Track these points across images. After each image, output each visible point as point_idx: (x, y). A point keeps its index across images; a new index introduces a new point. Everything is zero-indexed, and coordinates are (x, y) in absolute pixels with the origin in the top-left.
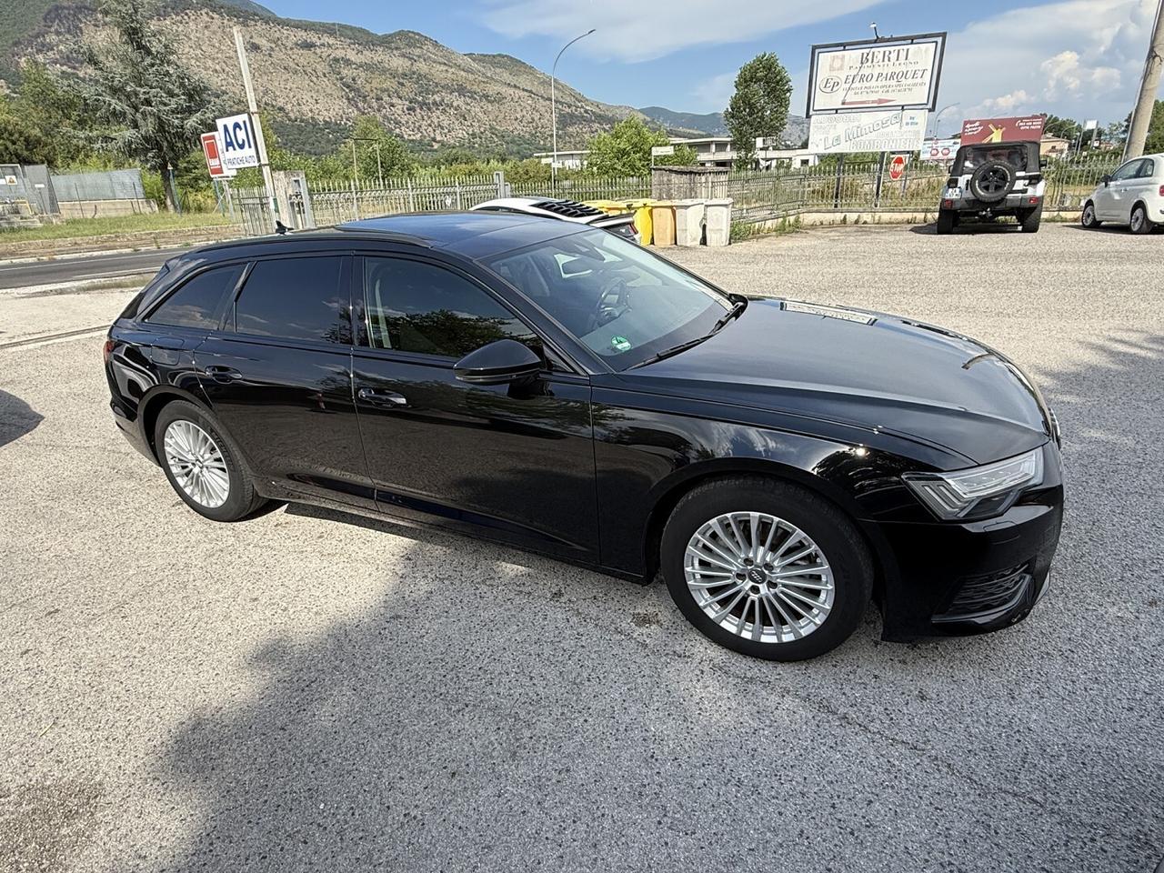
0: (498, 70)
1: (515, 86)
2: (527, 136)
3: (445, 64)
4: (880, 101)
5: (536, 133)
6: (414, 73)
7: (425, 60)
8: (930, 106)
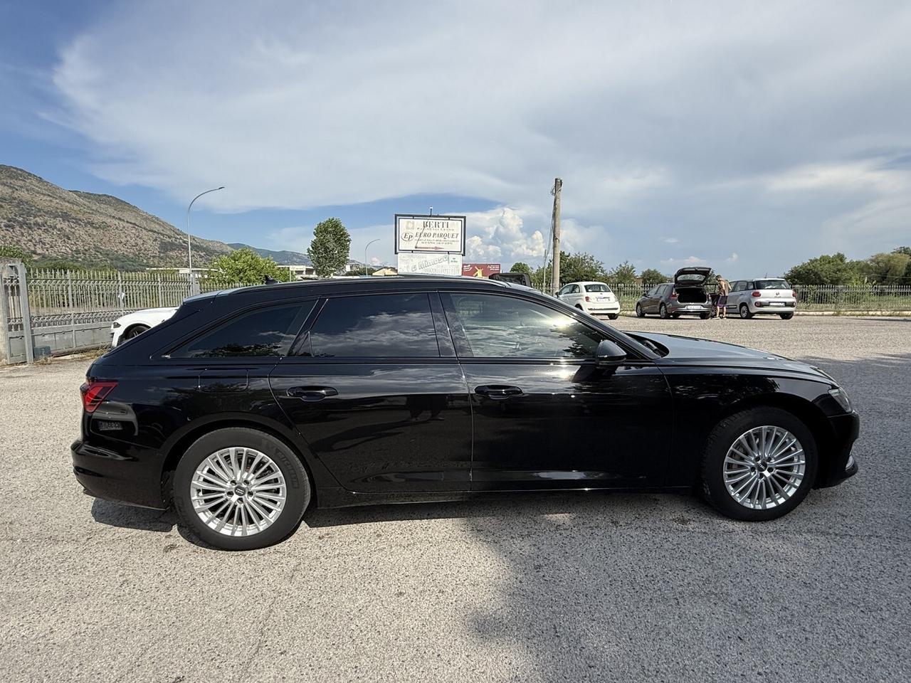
0: (102, 206)
1: (120, 219)
2: (131, 255)
4: (436, 248)
5: (139, 254)
7: (27, 190)
8: (462, 253)
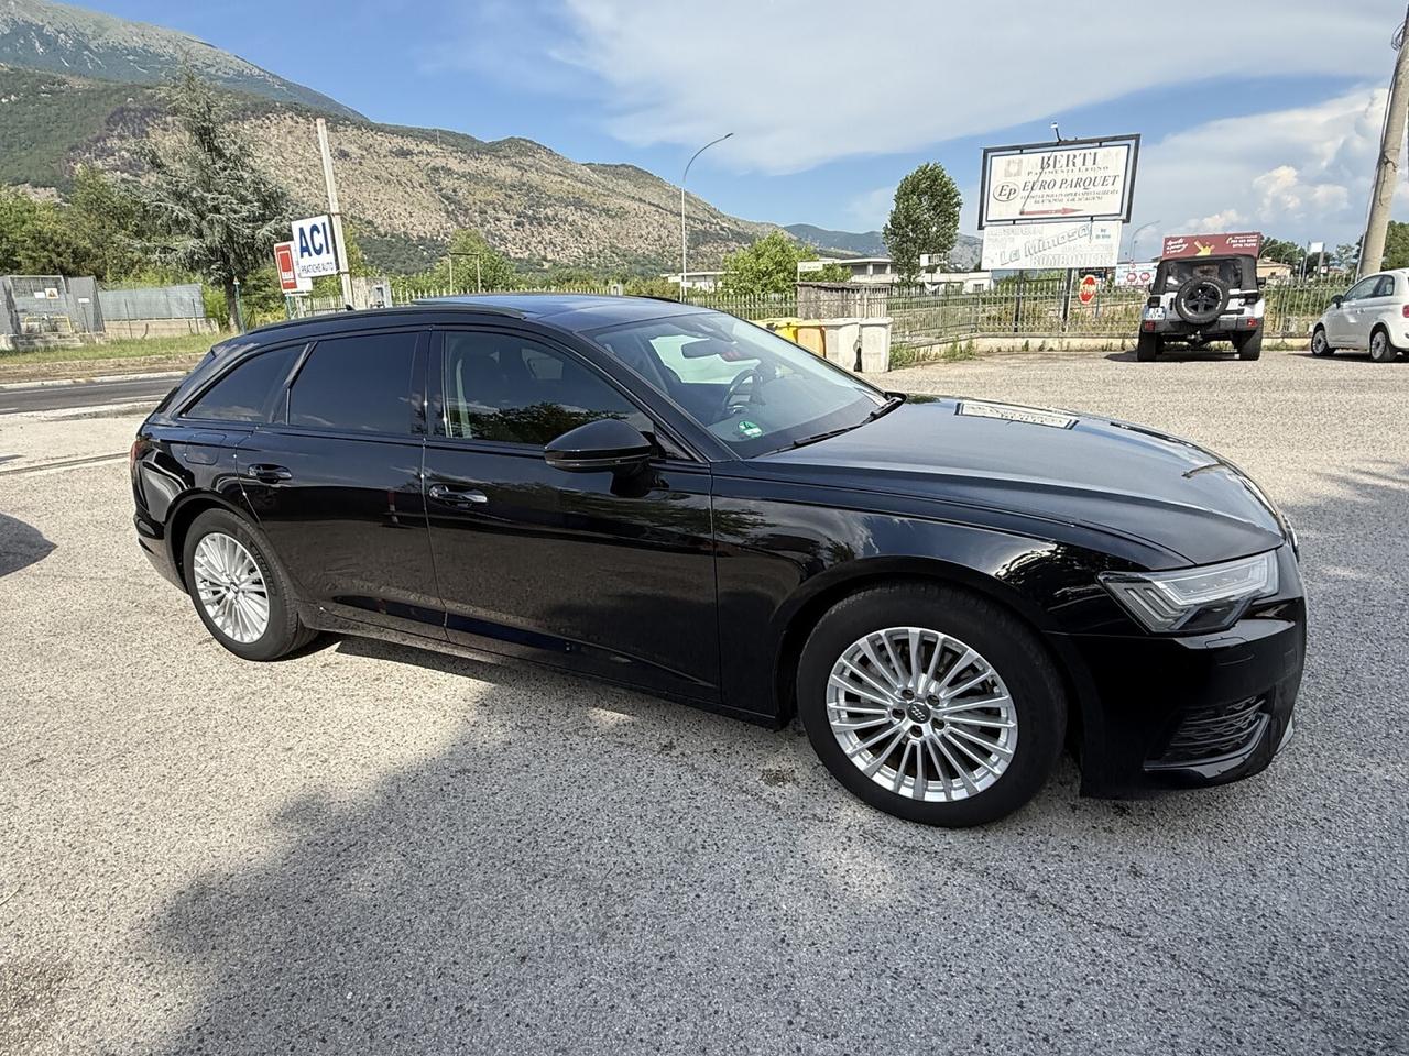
0: (620, 182)
1: (640, 200)
2: (653, 256)
3: (560, 175)
4: (1065, 211)
5: (664, 252)
6: (524, 184)
7: (537, 170)
8: (1124, 216)
